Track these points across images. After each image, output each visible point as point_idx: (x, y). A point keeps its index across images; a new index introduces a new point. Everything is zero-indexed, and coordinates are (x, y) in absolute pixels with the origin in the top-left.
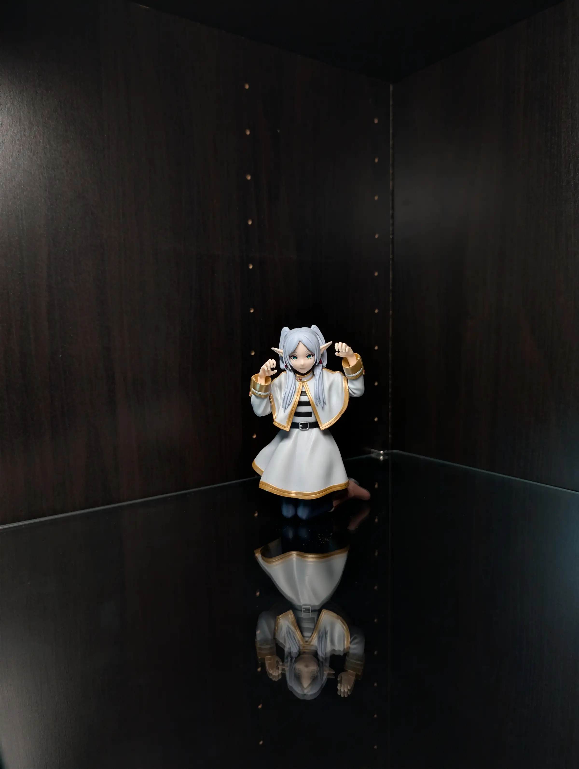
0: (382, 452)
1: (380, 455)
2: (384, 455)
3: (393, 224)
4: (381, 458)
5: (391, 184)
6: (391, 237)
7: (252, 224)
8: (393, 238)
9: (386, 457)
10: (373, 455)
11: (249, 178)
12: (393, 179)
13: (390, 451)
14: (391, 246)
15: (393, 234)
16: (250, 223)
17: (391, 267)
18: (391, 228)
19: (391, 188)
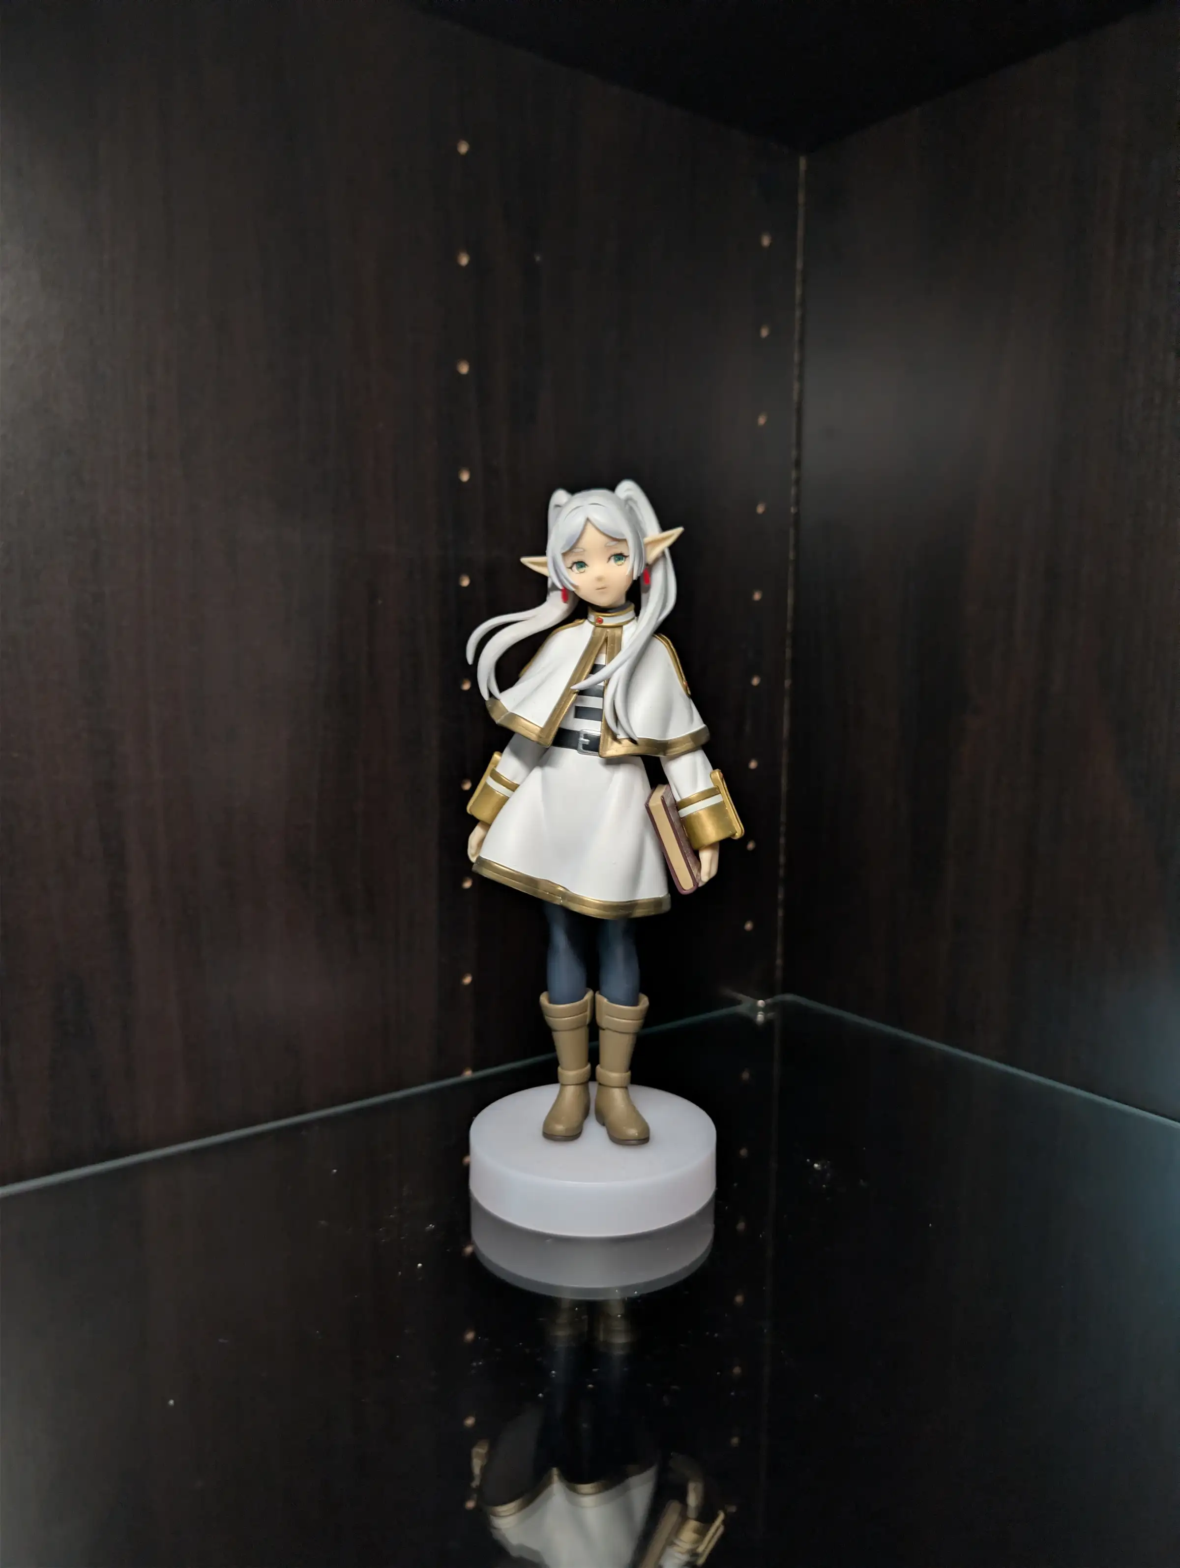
0: (761, 1003)
1: (756, 1009)
2: (765, 1010)
3: (798, 481)
4: (760, 1017)
5: (796, 386)
6: (793, 510)
7: (470, 480)
8: (797, 514)
9: (771, 1015)
10: (742, 1009)
11: (464, 369)
12: (801, 378)
13: (779, 998)
14: (792, 532)
15: (798, 503)
16: (465, 477)
17: (791, 579)
18: (793, 491)
19: (795, 397)
